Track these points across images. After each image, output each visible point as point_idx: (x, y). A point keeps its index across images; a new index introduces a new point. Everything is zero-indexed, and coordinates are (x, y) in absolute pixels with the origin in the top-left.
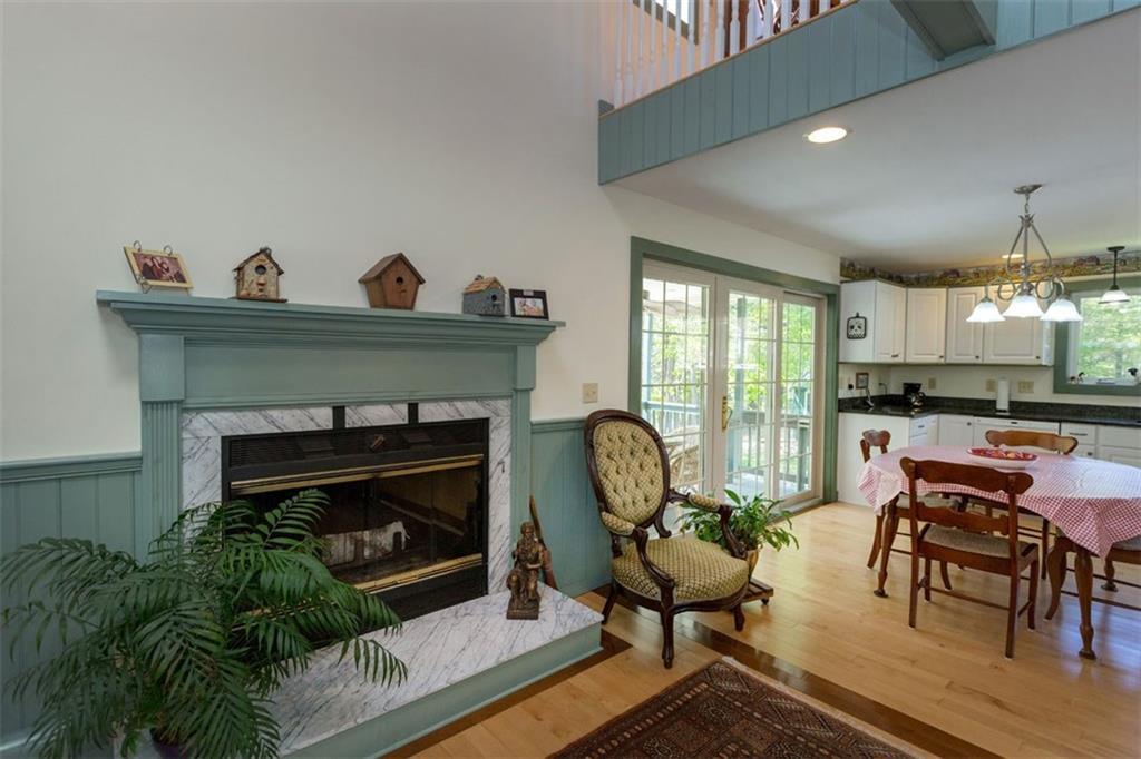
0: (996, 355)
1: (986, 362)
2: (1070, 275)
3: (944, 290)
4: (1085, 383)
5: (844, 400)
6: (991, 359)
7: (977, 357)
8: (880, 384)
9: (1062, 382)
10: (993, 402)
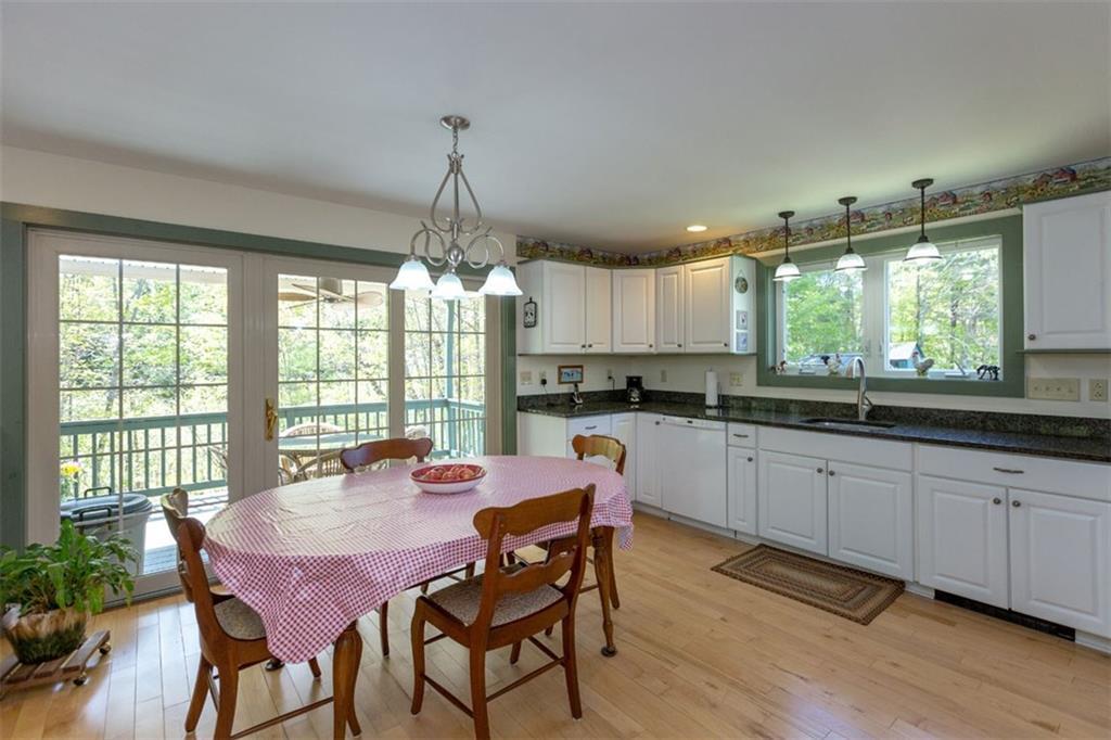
0: (695, 343)
1: (688, 351)
2: (767, 249)
3: (653, 270)
4: (789, 373)
5: (523, 397)
6: (691, 348)
7: (680, 346)
8: (610, 378)
9: (768, 373)
10: (702, 397)
